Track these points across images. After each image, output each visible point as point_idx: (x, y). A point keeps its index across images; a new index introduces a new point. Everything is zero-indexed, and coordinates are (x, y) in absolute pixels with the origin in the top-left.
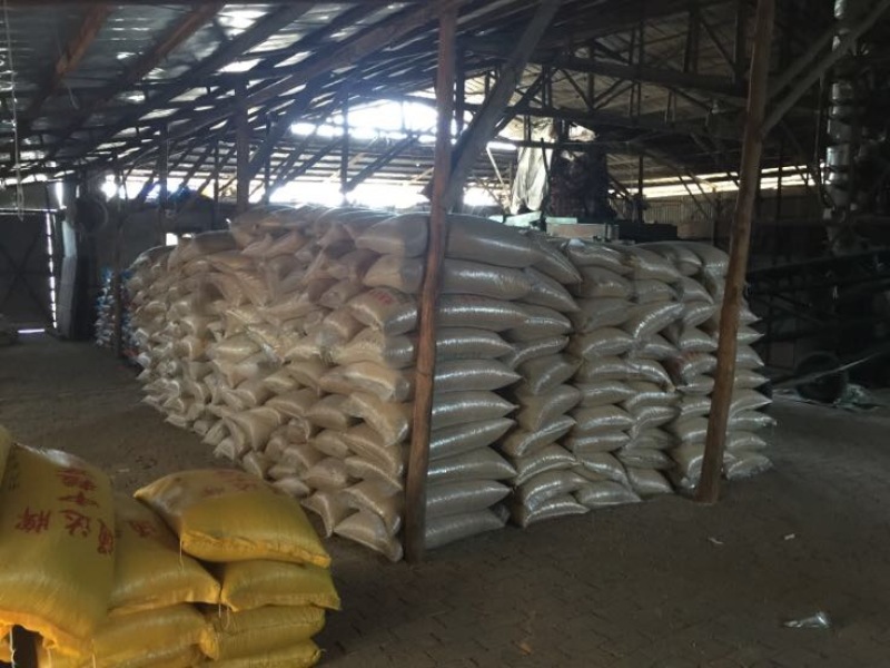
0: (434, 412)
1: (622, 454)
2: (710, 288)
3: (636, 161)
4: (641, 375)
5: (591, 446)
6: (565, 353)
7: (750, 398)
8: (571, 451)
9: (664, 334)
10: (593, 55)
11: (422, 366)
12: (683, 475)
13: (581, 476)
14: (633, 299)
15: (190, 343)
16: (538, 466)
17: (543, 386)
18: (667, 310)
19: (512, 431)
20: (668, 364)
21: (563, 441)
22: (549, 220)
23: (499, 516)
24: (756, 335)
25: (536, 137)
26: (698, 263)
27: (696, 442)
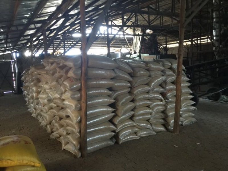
0: (88, 113)
1: (150, 121)
2: (174, 72)
3: (165, 38)
4: (154, 97)
5: (140, 119)
6: (130, 93)
7: (188, 102)
8: (134, 121)
9: (161, 85)
10: (149, 10)
11: (83, 100)
12: (169, 125)
13: (138, 128)
14: (150, 76)
15: (34, 94)
16: (123, 126)
17: (123, 103)
18: (161, 79)
19: (114, 117)
20: (162, 94)
21: (131, 118)
22: (142, 55)
23: (112, 141)
24: (189, 84)
25: (137, 33)
26: (170, 64)
27: (172, 116)
